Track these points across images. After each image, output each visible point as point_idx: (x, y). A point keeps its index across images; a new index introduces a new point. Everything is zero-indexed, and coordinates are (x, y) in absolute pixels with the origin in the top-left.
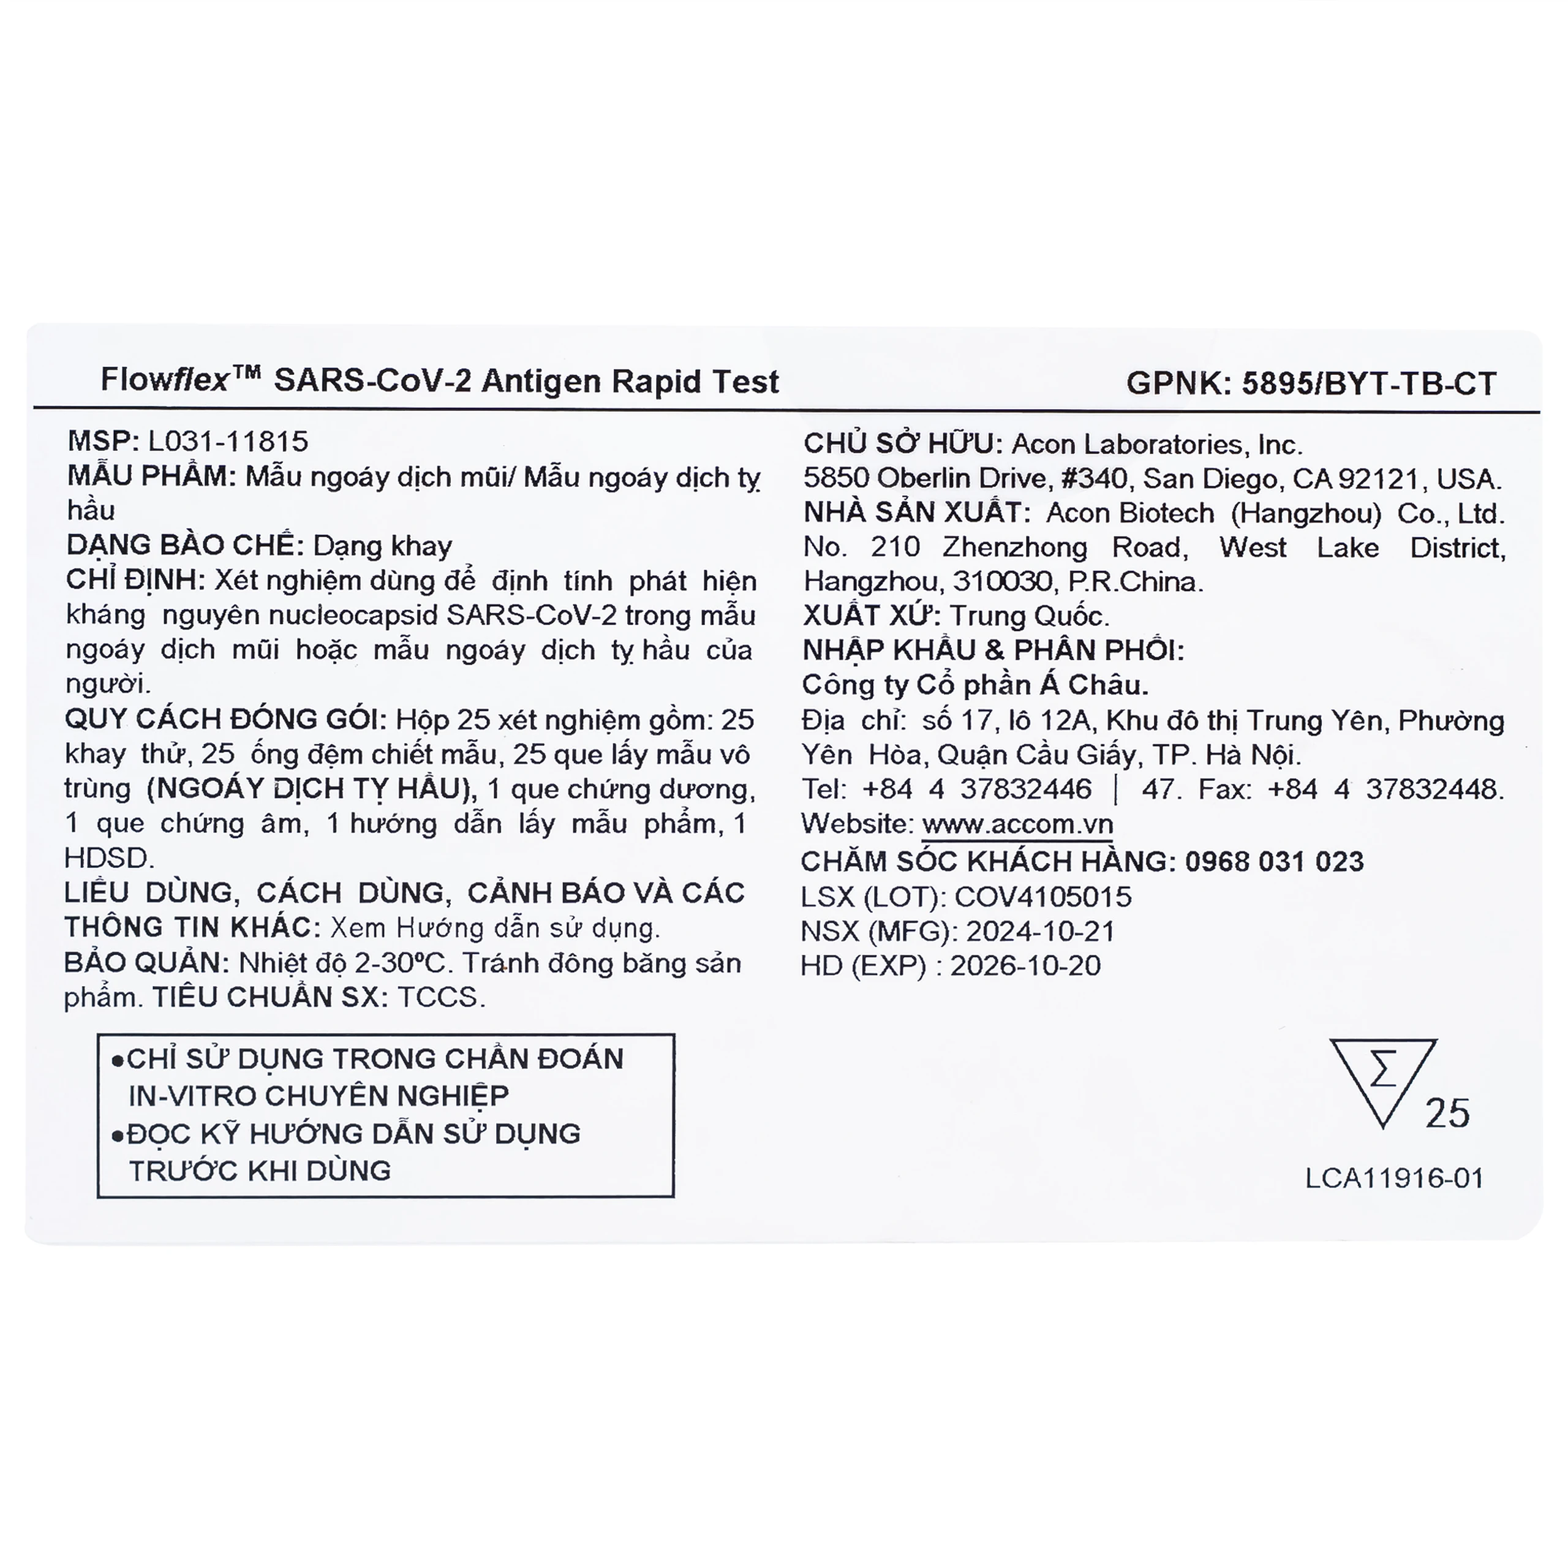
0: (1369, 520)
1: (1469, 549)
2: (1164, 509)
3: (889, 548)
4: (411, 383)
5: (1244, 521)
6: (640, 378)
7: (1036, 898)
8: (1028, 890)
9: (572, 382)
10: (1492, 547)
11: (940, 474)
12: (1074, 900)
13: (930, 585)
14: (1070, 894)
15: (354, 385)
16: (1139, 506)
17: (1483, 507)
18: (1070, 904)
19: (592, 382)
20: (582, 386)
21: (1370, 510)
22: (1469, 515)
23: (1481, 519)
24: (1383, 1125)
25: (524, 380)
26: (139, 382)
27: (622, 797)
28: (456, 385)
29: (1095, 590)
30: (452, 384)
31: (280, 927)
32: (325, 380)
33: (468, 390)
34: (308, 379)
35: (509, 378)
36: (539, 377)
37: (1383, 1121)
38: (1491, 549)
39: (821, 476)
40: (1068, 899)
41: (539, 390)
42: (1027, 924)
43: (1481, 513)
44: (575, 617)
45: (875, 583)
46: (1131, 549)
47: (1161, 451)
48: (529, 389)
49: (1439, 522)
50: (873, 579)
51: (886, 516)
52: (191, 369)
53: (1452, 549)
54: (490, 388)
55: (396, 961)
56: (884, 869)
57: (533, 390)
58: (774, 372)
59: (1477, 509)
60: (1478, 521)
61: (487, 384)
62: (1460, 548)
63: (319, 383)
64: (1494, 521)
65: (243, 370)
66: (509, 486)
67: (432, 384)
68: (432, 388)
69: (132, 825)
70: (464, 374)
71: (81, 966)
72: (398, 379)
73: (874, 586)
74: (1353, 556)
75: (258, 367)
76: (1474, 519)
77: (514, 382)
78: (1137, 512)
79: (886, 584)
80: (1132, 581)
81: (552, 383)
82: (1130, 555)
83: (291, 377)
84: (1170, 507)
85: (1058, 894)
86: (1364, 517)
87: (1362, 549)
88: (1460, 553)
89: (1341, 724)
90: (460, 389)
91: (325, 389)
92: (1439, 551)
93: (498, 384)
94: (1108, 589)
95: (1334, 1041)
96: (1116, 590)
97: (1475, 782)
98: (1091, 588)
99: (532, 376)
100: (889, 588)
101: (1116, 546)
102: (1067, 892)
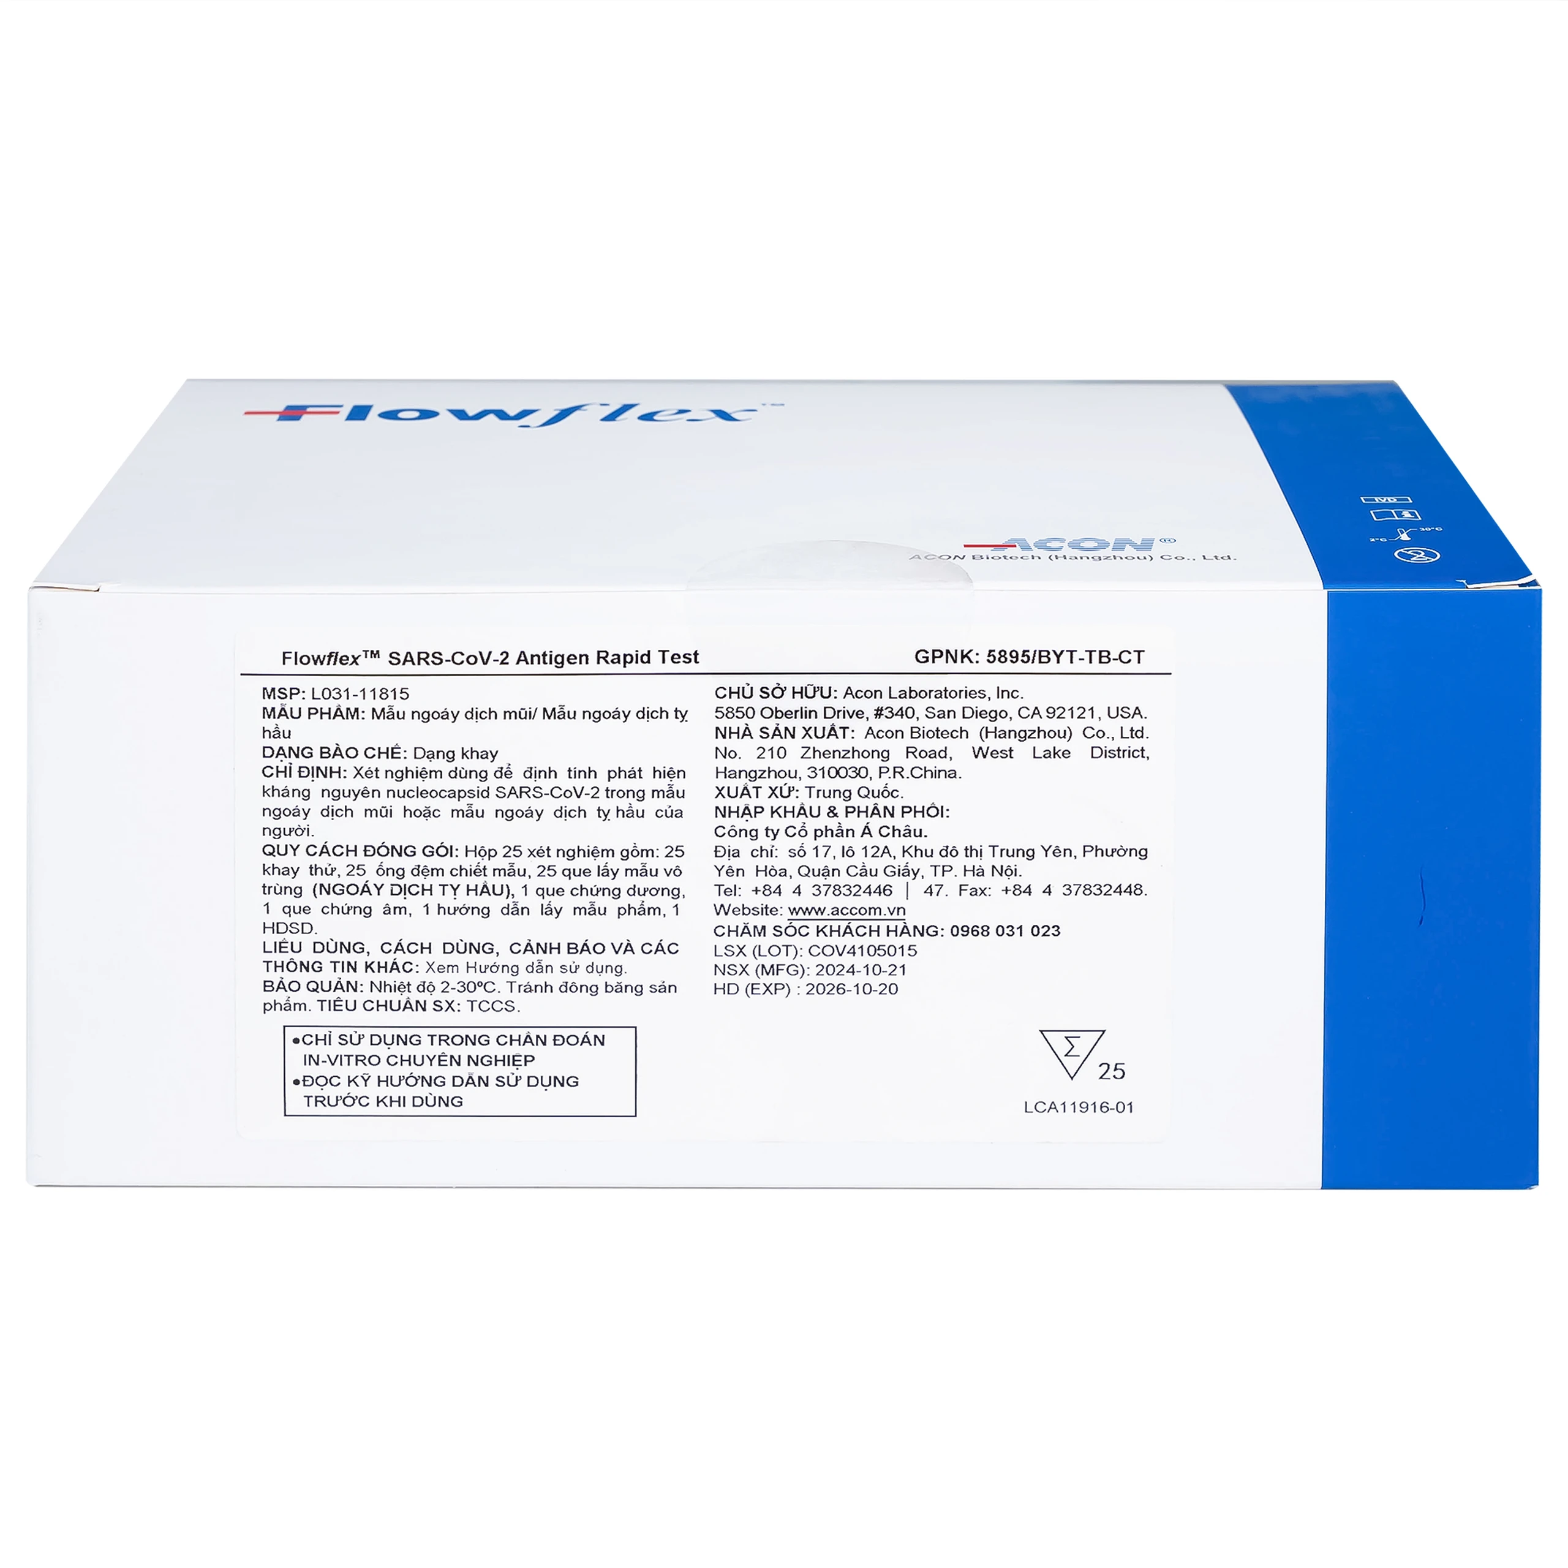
0: (1064, 737)
1: (1126, 753)
2: (938, 730)
3: (768, 754)
4: (472, 660)
5: (987, 737)
6: (613, 655)
7: (858, 951)
8: (853, 947)
9: (571, 659)
10: (1141, 752)
11: (798, 711)
12: (882, 952)
13: (793, 775)
14: (879, 949)
15: (437, 661)
16: (922, 729)
17: (1135, 729)
18: (879, 955)
19: (584, 658)
20: (578, 661)
21: (1065, 731)
22: (1127, 733)
23: (1134, 736)
24: (1072, 1078)
25: (542, 658)
26: (305, 660)
27: (603, 895)
28: (500, 661)
29: (894, 777)
30: (498, 661)
31: (395, 967)
32: (419, 659)
33: (507, 663)
34: (409, 658)
35: (532, 656)
36: (551, 656)
37: (1072, 1076)
38: (1140, 753)
39: (725, 712)
40: (878, 952)
41: (551, 663)
42: (853, 966)
43: (1134, 733)
44: (574, 793)
45: (759, 774)
46: (917, 754)
47: (936, 697)
48: (545, 663)
49: (1108, 738)
50: (758, 772)
51: (765, 735)
52: (337, 653)
53: (1116, 753)
54: (521, 662)
55: (466, 986)
56: (764, 936)
57: (547, 663)
58: (696, 652)
59: (1132, 730)
60: (1132, 737)
61: (519, 661)
62: (1121, 753)
63: (416, 660)
64: (1142, 737)
65: (369, 654)
66: (533, 719)
67: (485, 660)
68: (485, 663)
69: (304, 910)
70: (505, 655)
71: (273, 988)
72: (464, 658)
73: (758, 775)
74: (1054, 757)
75: (378, 652)
76: (1130, 736)
77: (536, 659)
78: (921, 732)
79: (766, 774)
80: (917, 772)
81: (559, 659)
82: (916, 758)
83: (398, 657)
84: (941, 730)
85: (872, 950)
86: (1062, 735)
87: (1060, 754)
88: (1121, 755)
89: (1046, 854)
90: (502, 663)
91: (419, 664)
92: (1108, 754)
93: (526, 660)
94: (903, 777)
95: (1042, 1031)
96: (908, 778)
97: (1130, 886)
98: (892, 776)
99: (546, 655)
100: (767, 776)
101: (908, 752)
102: (877, 948)
